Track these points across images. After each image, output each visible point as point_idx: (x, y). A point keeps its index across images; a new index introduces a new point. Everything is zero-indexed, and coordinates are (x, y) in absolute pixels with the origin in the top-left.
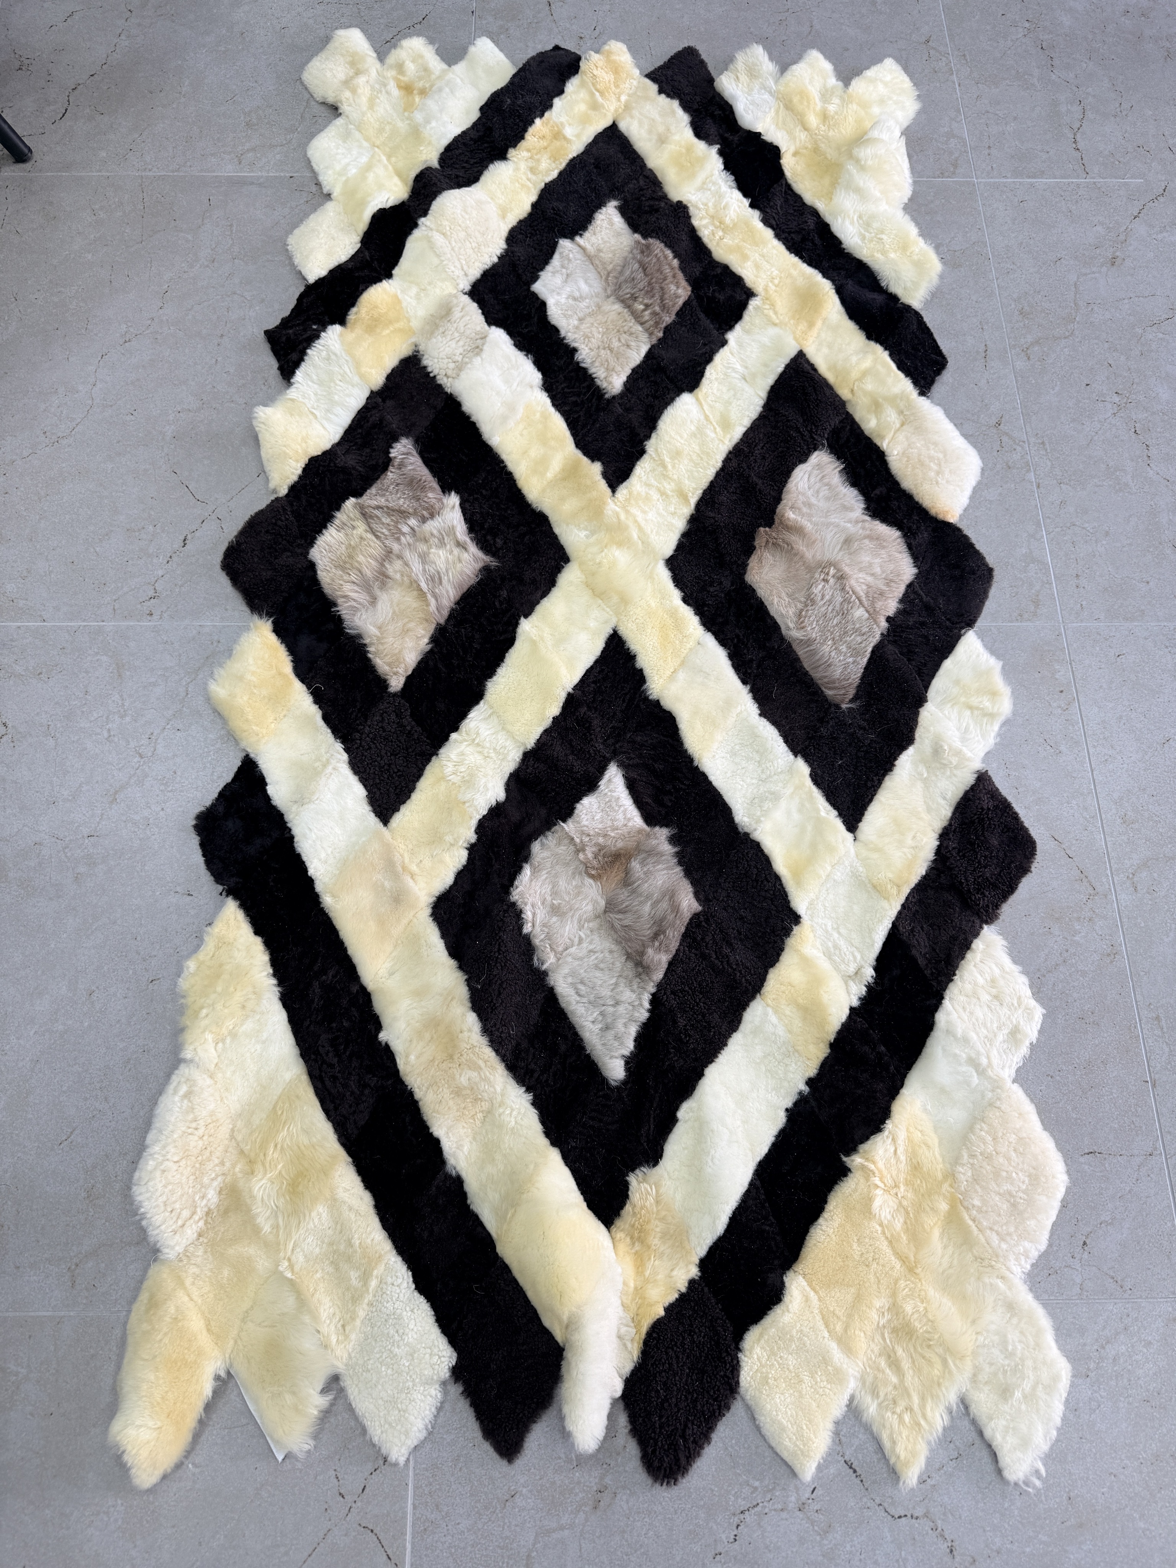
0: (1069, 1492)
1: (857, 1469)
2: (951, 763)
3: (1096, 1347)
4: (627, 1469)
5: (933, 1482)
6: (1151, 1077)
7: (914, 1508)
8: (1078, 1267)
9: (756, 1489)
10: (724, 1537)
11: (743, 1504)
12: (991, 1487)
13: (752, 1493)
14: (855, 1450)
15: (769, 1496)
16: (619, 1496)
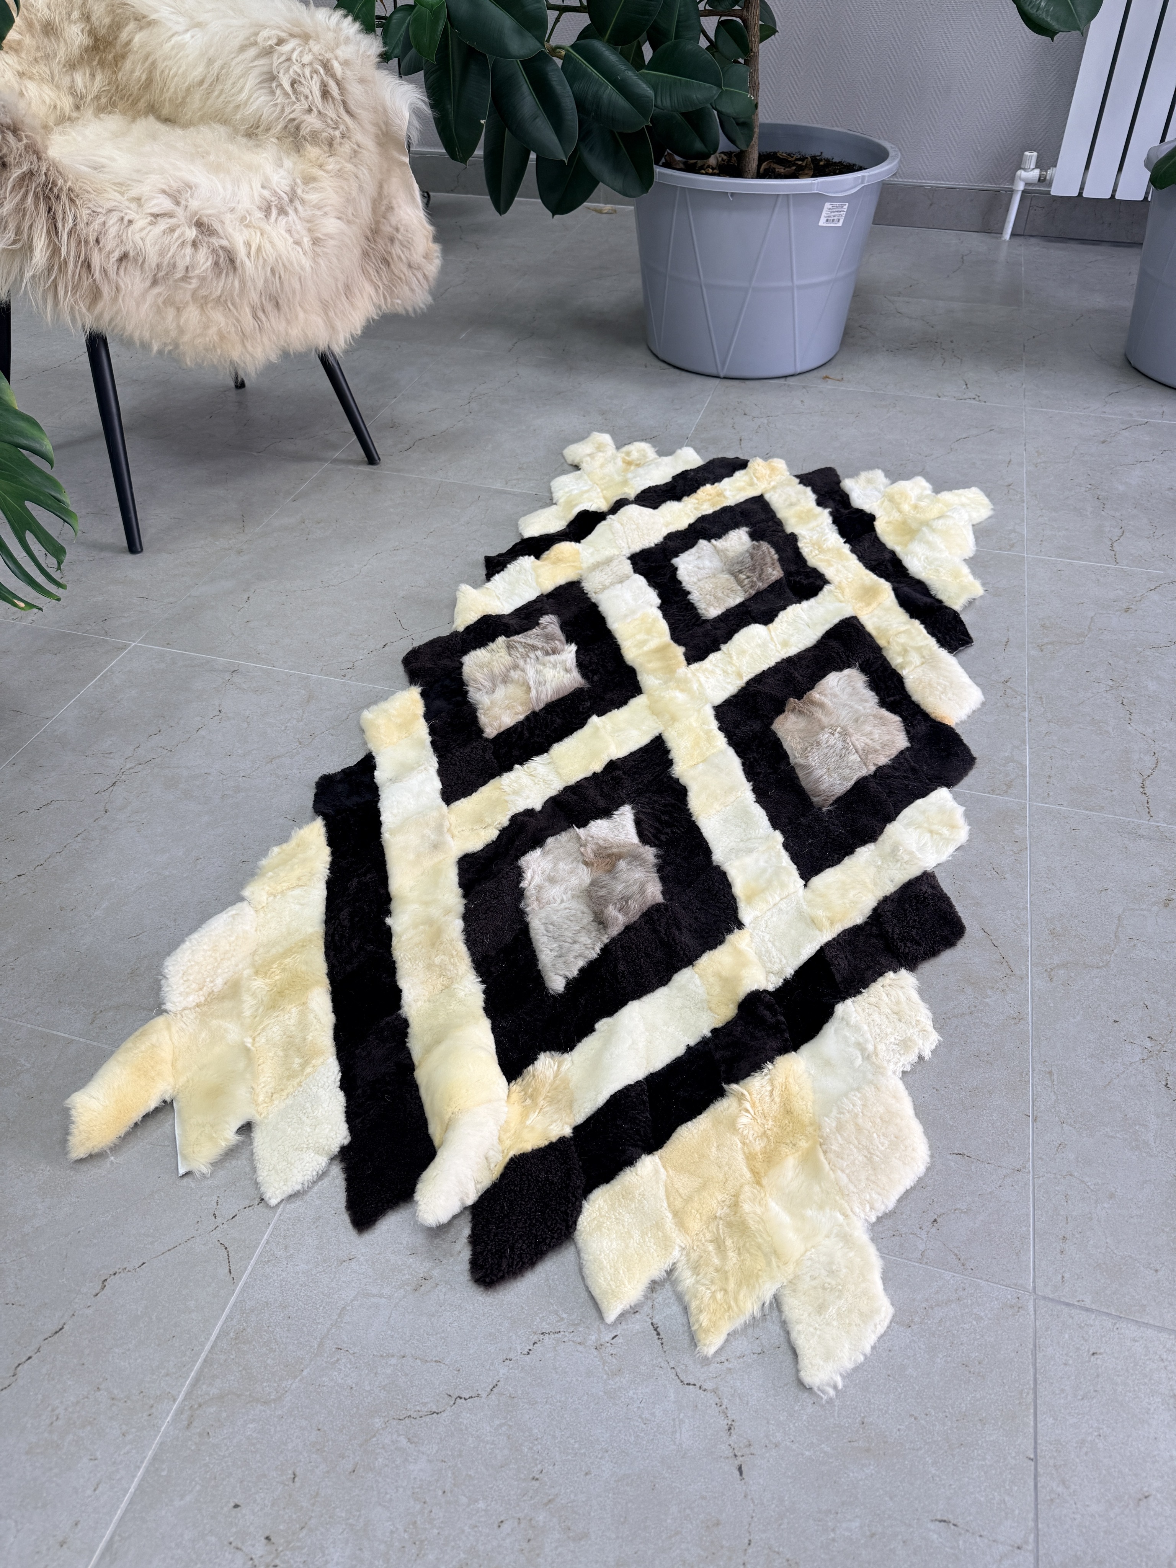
0: (864, 1417)
1: (661, 1333)
2: (903, 858)
3: (924, 1306)
4: (455, 1269)
5: (730, 1366)
6: (1033, 1114)
7: (705, 1381)
8: (924, 1236)
9: (562, 1319)
10: (519, 1347)
11: (546, 1327)
12: (786, 1388)
13: (557, 1321)
14: (665, 1318)
15: (572, 1329)
16: (439, 1287)
